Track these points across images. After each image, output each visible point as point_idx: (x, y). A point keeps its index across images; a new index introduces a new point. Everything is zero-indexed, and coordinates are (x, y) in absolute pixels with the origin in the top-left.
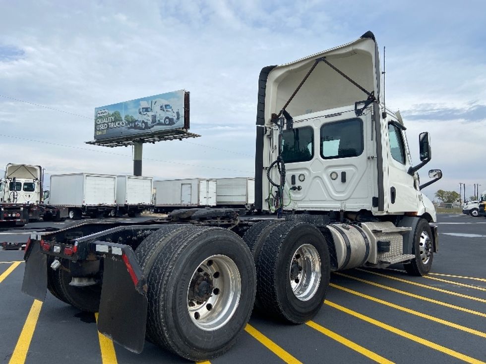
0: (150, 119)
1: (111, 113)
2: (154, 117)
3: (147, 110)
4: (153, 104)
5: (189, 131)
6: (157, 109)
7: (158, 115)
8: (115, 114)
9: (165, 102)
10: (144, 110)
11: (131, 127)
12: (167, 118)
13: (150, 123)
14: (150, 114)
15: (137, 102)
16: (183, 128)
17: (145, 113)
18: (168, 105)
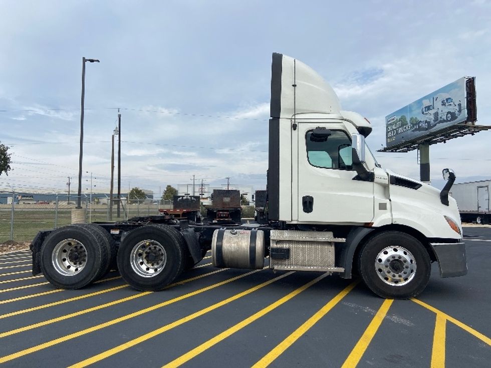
0: (432, 117)
1: (398, 118)
2: (436, 114)
3: (428, 108)
4: (435, 100)
5: (476, 124)
6: (438, 104)
7: (440, 112)
8: (402, 118)
9: (445, 96)
10: (427, 109)
11: (416, 130)
12: (449, 113)
13: (432, 122)
14: (432, 112)
15: (420, 102)
16: (466, 122)
17: (427, 112)
18: (449, 98)
